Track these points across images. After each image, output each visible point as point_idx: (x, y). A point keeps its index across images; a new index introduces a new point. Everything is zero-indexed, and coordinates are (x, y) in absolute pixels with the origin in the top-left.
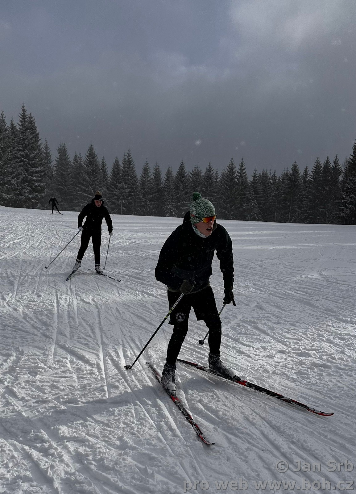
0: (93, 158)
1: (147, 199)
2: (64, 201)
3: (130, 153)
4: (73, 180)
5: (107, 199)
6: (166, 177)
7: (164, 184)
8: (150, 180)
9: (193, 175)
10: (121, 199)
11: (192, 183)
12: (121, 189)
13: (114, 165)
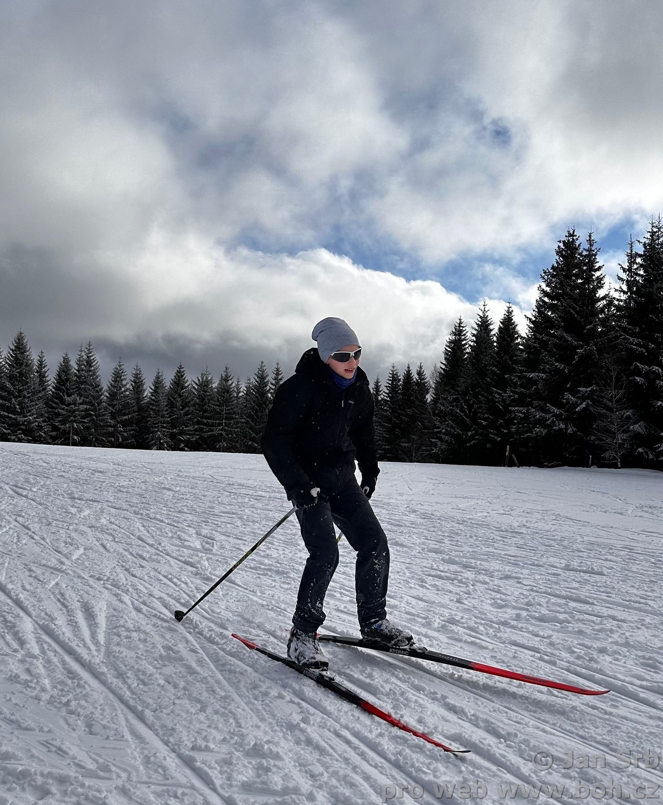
0: (22, 353)
1: (118, 423)
3: (91, 347)
5: (43, 421)
6: (153, 388)
7: (150, 398)
8: (124, 391)
9: (198, 385)
10: (70, 422)
11: (197, 398)
12: (72, 404)
13: (61, 365)
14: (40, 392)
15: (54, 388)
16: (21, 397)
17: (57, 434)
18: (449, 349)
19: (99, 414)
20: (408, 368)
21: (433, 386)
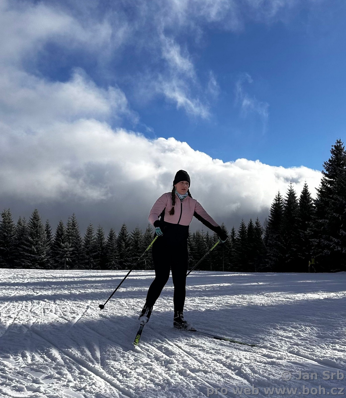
0: (37, 221)
1: (91, 257)
2: (5, 261)
3: (74, 216)
4: (16, 241)
5: (50, 258)
6: (109, 237)
7: (108, 243)
8: (94, 239)
9: (134, 234)
10: (65, 257)
11: (134, 241)
12: (65, 248)
13: (59, 226)
14: (48, 241)
15: (55, 239)
16: (37, 245)
17: (57, 265)
18: (273, 209)
19: (80, 252)
20: (251, 220)
21: (265, 230)
